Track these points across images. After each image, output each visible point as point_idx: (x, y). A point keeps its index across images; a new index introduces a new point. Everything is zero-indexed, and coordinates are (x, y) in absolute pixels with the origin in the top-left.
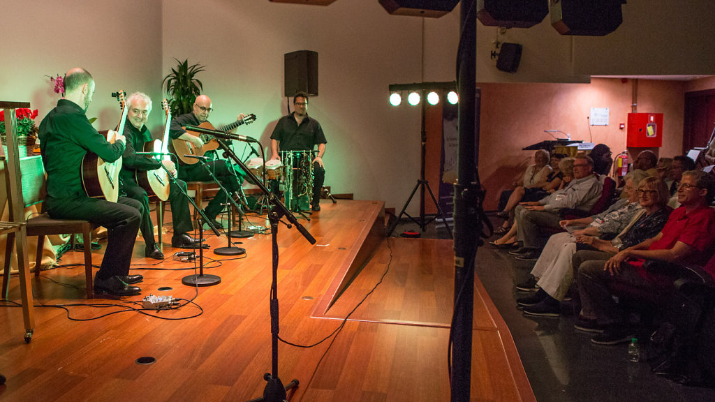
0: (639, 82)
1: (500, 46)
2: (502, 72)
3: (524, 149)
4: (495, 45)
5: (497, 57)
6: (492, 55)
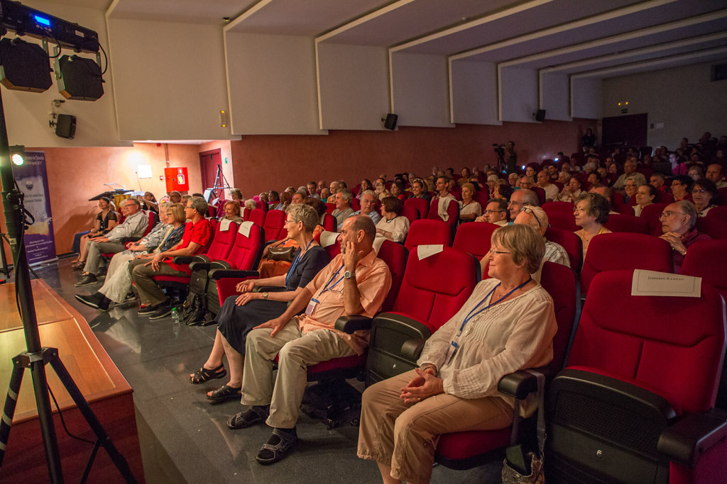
1: (56, 117)
2: (60, 138)
3: (90, 200)
4: (52, 116)
5: (55, 126)
6: (50, 124)
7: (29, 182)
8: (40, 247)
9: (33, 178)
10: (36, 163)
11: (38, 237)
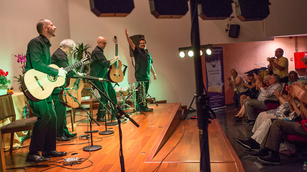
0: (298, 38)
1: (229, 26)
2: (230, 38)
3: (245, 73)
4: (227, 26)
5: (229, 32)
6: (226, 30)
7: (214, 64)
8: (217, 99)
9: (216, 61)
10: (218, 53)
11: (217, 94)
